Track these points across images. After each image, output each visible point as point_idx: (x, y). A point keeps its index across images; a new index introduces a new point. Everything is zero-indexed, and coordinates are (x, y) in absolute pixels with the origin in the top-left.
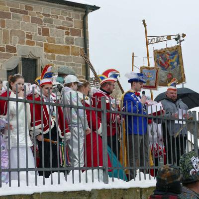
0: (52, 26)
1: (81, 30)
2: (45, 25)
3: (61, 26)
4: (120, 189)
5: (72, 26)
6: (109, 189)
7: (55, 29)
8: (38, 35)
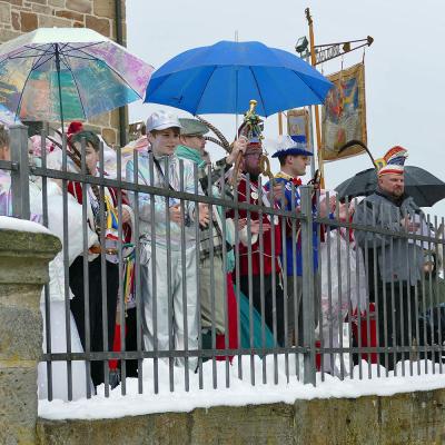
0: (44, 9)
1: (111, 21)
2: (29, 5)
3: (65, 9)
4: (344, 399)
5: (88, 11)
6: (326, 399)
7: (50, 15)
8: (12, 29)
